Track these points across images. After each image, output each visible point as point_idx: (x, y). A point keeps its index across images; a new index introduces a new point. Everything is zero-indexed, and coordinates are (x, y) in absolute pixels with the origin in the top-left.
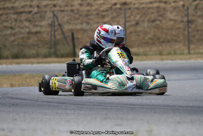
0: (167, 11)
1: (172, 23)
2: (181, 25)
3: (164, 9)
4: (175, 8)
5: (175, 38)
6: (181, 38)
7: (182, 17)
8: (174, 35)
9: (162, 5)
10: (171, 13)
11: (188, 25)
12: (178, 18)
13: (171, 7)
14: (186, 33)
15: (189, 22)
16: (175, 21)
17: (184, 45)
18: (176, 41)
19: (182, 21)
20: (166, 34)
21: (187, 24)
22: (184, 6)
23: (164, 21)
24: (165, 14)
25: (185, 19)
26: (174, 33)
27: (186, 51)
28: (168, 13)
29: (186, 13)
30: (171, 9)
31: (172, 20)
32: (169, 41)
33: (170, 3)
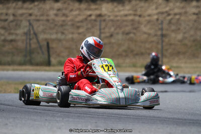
0: (141, 24)
1: (146, 36)
2: (155, 39)
3: (139, 22)
4: (149, 22)
7: (156, 31)
8: (148, 49)
9: (137, 18)
10: (145, 26)
11: (162, 39)
12: (152, 32)
13: (146, 21)
14: (160, 46)
15: (163, 36)
16: (149, 34)
19: (156, 35)
20: (140, 47)
21: (160, 38)
22: (157, 19)
23: (138, 34)
24: (138, 27)
25: (159, 33)
26: (148, 46)
28: (142, 26)
29: (160, 26)
30: (145, 23)
31: (145, 33)
32: (142, 54)
33: (144, 17)
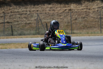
0: (90, 13)
1: (92, 18)
2: (97, 20)
3: (89, 12)
4: (94, 12)
5: (94, 26)
6: (97, 26)
7: (97, 16)
8: (94, 25)
9: (88, 10)
11: (100, 20)
12: (95, 16)
13: (92, 11)
14: (99, 23)
15: (101, 18)
16: (94, 18)
17: (98, 29)
18: (94, 27)
19: (97, 18)
20: (90, 24)
22: (98, 10)
23: (89, 18)
24: (89, 15)
25: (99, 17)
26: (93, 23)
27: (100, 32)
28: (91, 14)
29: (99, 14)
30: (92, 12)
31: (92, 17)
32: (91, 27)
33: (91, 10)
